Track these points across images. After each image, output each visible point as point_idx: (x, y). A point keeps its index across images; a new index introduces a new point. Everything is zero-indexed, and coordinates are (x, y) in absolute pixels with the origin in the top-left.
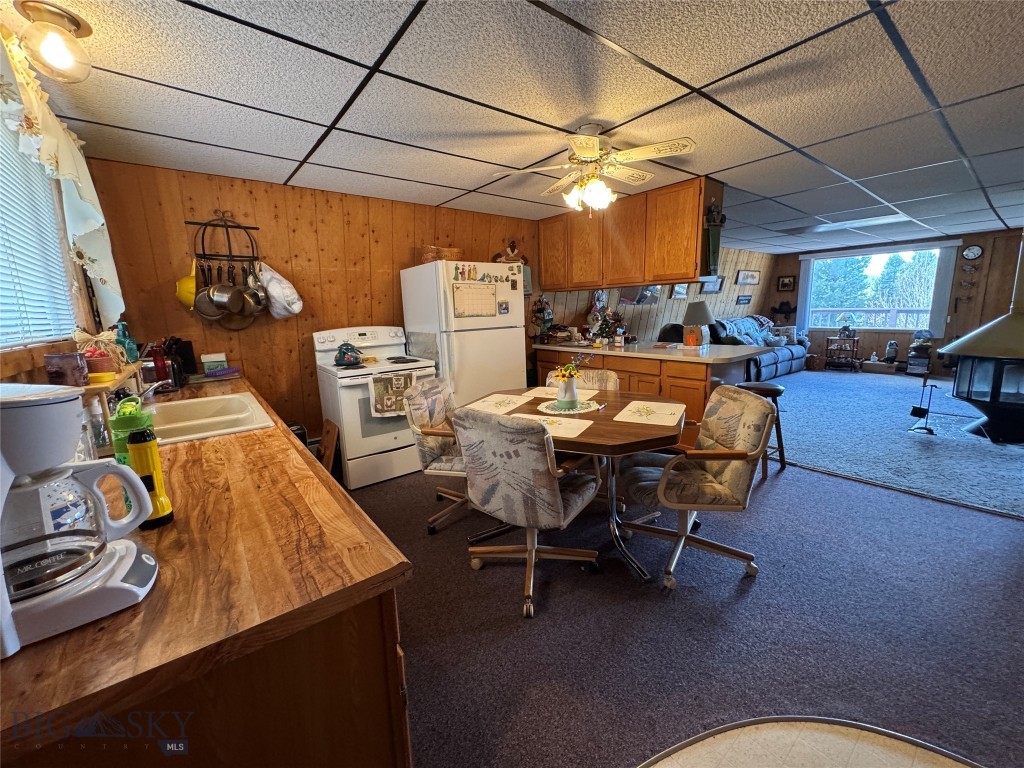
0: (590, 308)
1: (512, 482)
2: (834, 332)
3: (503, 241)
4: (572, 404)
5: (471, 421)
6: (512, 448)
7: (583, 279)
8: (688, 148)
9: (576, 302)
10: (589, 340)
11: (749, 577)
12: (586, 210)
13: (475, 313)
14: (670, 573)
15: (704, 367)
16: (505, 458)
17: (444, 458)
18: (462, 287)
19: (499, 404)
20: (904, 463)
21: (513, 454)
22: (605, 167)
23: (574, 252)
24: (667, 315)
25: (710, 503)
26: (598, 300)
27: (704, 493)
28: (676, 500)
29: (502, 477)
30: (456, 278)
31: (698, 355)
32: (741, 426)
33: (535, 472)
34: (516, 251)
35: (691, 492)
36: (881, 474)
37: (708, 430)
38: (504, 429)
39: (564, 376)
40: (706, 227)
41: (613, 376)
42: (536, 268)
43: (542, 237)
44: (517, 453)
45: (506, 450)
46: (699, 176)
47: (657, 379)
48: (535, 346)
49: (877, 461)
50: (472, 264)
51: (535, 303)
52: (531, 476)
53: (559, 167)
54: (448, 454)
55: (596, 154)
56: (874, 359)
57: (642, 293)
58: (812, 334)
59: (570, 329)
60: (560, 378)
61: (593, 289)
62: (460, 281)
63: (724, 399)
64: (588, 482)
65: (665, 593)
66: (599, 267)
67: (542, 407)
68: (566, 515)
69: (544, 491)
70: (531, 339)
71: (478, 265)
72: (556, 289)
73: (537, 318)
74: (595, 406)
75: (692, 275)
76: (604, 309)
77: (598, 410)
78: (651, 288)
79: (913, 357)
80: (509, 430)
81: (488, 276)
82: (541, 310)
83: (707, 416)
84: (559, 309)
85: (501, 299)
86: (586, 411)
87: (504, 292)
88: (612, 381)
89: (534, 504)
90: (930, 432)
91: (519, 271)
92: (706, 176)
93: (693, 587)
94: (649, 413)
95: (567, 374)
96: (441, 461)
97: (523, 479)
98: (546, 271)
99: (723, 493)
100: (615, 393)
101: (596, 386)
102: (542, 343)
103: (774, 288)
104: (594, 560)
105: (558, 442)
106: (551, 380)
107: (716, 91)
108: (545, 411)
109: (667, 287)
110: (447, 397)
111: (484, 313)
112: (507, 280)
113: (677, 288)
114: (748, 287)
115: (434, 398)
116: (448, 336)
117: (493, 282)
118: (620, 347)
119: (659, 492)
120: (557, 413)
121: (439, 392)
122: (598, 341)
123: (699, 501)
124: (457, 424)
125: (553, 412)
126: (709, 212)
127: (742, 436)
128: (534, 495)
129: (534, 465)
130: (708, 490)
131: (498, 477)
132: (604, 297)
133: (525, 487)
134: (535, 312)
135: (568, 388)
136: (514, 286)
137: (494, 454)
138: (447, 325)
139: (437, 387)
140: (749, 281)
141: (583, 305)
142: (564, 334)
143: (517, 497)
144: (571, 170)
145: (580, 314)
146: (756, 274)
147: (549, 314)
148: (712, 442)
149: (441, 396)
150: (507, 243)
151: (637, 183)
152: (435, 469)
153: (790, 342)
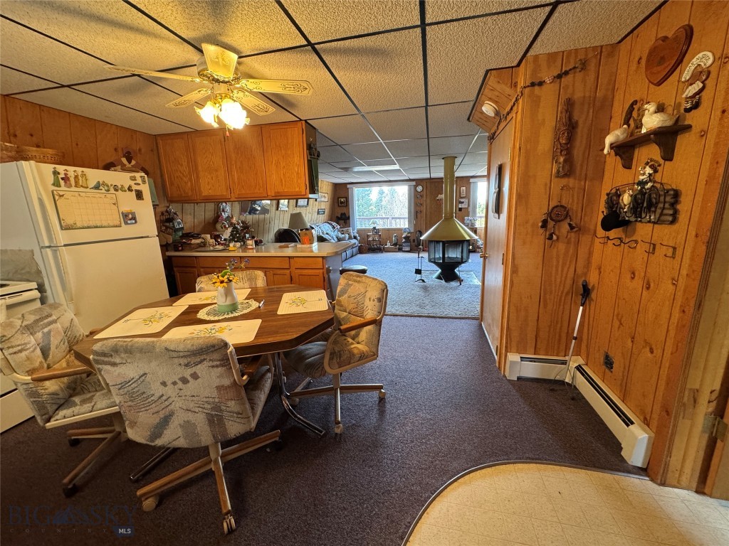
0: (217, 218)
1: (191, 405)
2: (369, 230)
3: (116, 150)
4: (234, 307)
5: (123, 355)
6: (187, 373)
7: (211, 193)
8: (307, 91)
9: (203, 213)
10: (222, 244)
11: (382, 400)
12: (223, 128)
13: (91, 224)
14: (339, 423)
15: (321, 259)
16: (180, 385)
17: (77, 399)
18: (68, 195)
19: (149, 320)
20: (421, 301)
21: (189, 378)
22: (235, 91)
23: (200, 168)
24: (277, 222)
25: (359, 361)
26: (223, 211)
27: (354, 355)
28: (337, 366)
29: (177, 404)
30: (56, 184)
31: (312, 251)
32: (367, 300)
33: (219, 388)
34: (133, 162)
35: (345, 357)
36: (414, 309)
37: (342, 306)
38: (175, 355)
39: (222, 282)
40: (309, 159)
41: (260, 274)
42: (159, 180)
43: (161, 151)
44: (195, 376)
45: (180, 376)
46: (301, 120)
47: (288, 271)
48: (168, 254)
49: (410, 302)
50: (79, 170)
51: (162, 214)
52: (215, 394)
53: (190, 79)
54: (82, 392)
55: (229, 76)
56: (388, 245)
57: (251, 207)
58: (359, 231)
59: (203, 236)
60: (218, 284)
61: (218, 202)
62: (63, 188)
63: (350, 282)
64: (264, 375)
65: (338, 439)
66: (226, 183)
67: (202, 314)
68: (254, 415)
69: (232, 404)
70: (164, 247)
71: (88, 171)
72: (184, 200)
73: (167, 227)
74: (254, 305)
75: (303, 193)
76: (229, 218)
77: (259, 307)
78: (258, 202)
79: (404, 242)
80: (181, 354)
81: (104, 184)
82: (171, 220)
83: (339, 296)
84: (188, 219)
85: (125, 209)
86: (248, 310)
87: (128, 202)
88: (260, 279)
89: (220, 419)
90: (423, 281)
91: (144, 182)
92: (306, 121)
93: (353, 425)
94: (303, 302)
95: (225, 279)
96: (75, 404)
97: (205, 399)
98: (172, 184)
99: (365, 350)
100: (265, 290)
101: (247, 285)
102: (176, 250)
103: (336, 205)
104: (277, 439)
105: (240, 349)
106: (202, 285)
107: (325, 51)
108: (207, 318)
109: (275, 202)
110: (67, 324)
111: (105, 224)
112: (130, 189)
113: (282, 201)
114: (322, 203)
115: (46, 330)
116: (55, 252)
117: (112, 191)
118: (252, 249)
119: (325, 364)
120: (221, 318)
121: (55, 322)
122: (231, 245)
123: (352, 361)
124: (97, 362)
125: (216, 318)
126: (310, 147)
127: (370, 307)
128: (221, 411)
129: (217, 382)
130: (356, 351)
131: (172, 407)
132: (228, 208)
133: (209, 407)
134: (165, 222)
135: (228, 292)
136: (139, 195)
137: (164, 384)
138: (50, 238)
139: (50, 315)
140: (323, 199)
141: (210, 215)
142: (198, 241)
143: (200, 420)
144: (200, 86)
145: (209, 223)
146: (326, 195)
147: (179, 223)
148: (345, 314)
149: (58, 325)
150: (120, 153)
151: (262, 114)
152: (65, 417)
153: (350, 238)
